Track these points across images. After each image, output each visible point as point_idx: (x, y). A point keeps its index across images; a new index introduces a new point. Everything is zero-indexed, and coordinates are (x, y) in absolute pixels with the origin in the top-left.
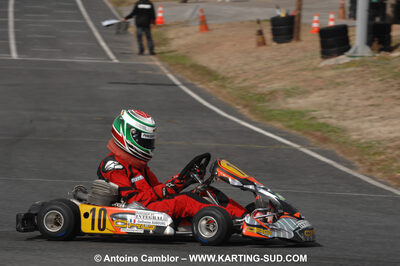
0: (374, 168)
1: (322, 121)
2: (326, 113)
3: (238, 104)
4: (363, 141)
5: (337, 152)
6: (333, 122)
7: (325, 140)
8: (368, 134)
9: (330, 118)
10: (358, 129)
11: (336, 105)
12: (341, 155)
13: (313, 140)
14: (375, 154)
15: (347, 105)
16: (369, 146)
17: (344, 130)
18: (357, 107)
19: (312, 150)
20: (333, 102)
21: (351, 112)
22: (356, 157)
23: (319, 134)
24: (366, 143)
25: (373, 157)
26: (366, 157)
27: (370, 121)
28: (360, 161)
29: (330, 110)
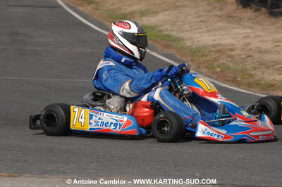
0: (202, 66)
1: (166, 33)
2: (169, 27)
3: (107, 21)
4: (194, 47)
5: (177, 55)
6: (174, 34)
7: (168, 46)
8: (198, 42)
9: (172, 30)
10: (191, 38)
11: (176, 21)
12: (179, 57)
13: (160, 47)
14: (202, 56)
15: (184, 21)
16: (199, 50)
17: (181, 39)
18: (191, 23)
19: (159, 54)
20: (175, 19)
21: (187, 26)
22: (189, 58)
23: (164, 42)
24: (196, 48)
25: (201, 58)
26: (197, 58)
27: (200, 32)
28: (192, 61)
29: (172, 25)
